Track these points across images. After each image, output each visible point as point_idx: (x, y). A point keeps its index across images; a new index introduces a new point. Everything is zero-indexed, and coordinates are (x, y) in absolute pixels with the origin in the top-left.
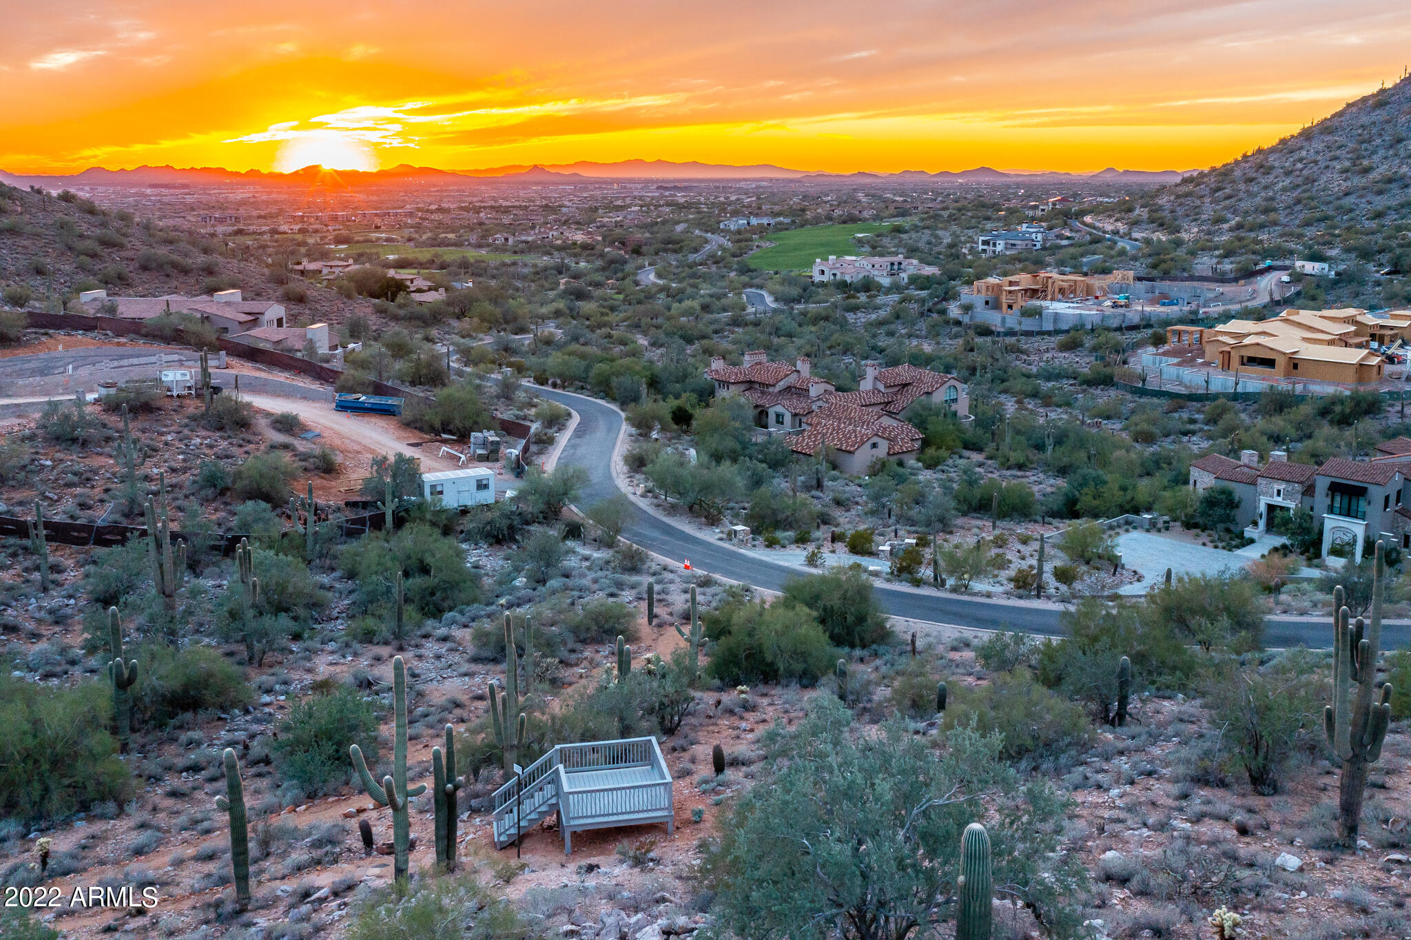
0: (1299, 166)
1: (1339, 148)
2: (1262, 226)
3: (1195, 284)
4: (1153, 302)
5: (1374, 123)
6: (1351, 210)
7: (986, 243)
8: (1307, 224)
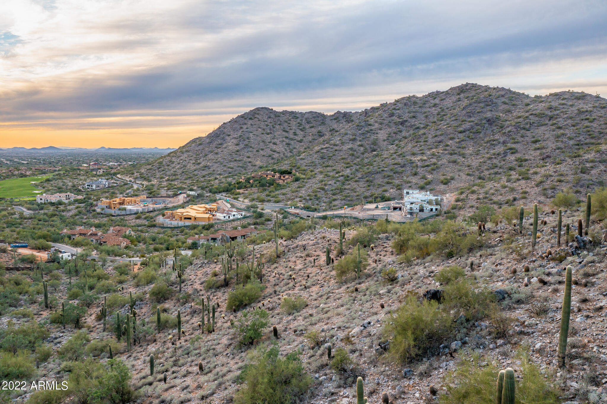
0: (181, 161)
2: (174, 180)
3: (163, 198)
4: (153, 204)
6: (197, 175)
7: (88, 185)
8: (186, 179)
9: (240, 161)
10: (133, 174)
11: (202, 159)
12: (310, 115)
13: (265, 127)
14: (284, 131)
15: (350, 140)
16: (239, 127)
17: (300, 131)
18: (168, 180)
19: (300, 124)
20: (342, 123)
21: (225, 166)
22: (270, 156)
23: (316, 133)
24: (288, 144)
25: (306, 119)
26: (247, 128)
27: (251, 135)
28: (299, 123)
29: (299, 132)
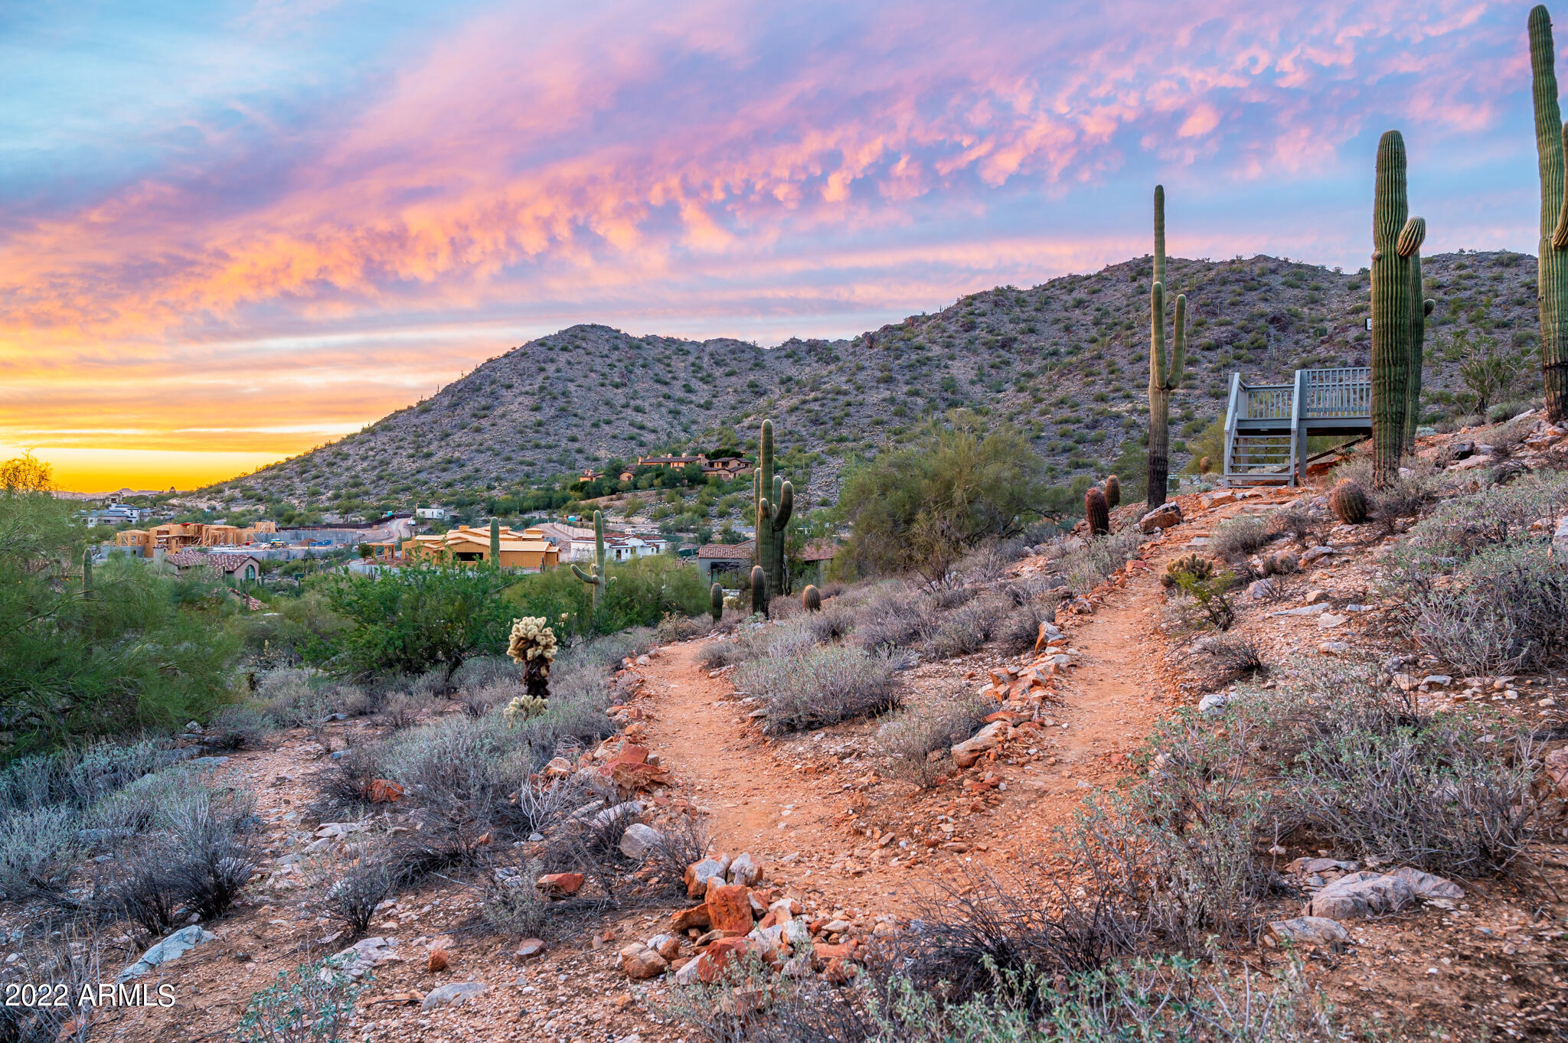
0: (371, 453)
1: (401, 440)
2: (357, 496)
3: (334, 530)
4: (306, 544)
5: (424, 423)
6: (426, 483)
9: (550, 447)
10: (220, 491)
11: (436, 444)
12: (719, 345)
13: (607, 370)
14: (658, 381)
15: (878, 382)
16: (534, 368)
17: (701, 383)
18: (337, 497)
19: (697, 368)
20: (809, 365)
21: (509, 459)
22: (632, 438)
23: (745, 388)
24: (675, 413)
25: (711, 355)
26: (558, 371)
27: (571, 387)
28: (693, 365)
29: (695, 384)
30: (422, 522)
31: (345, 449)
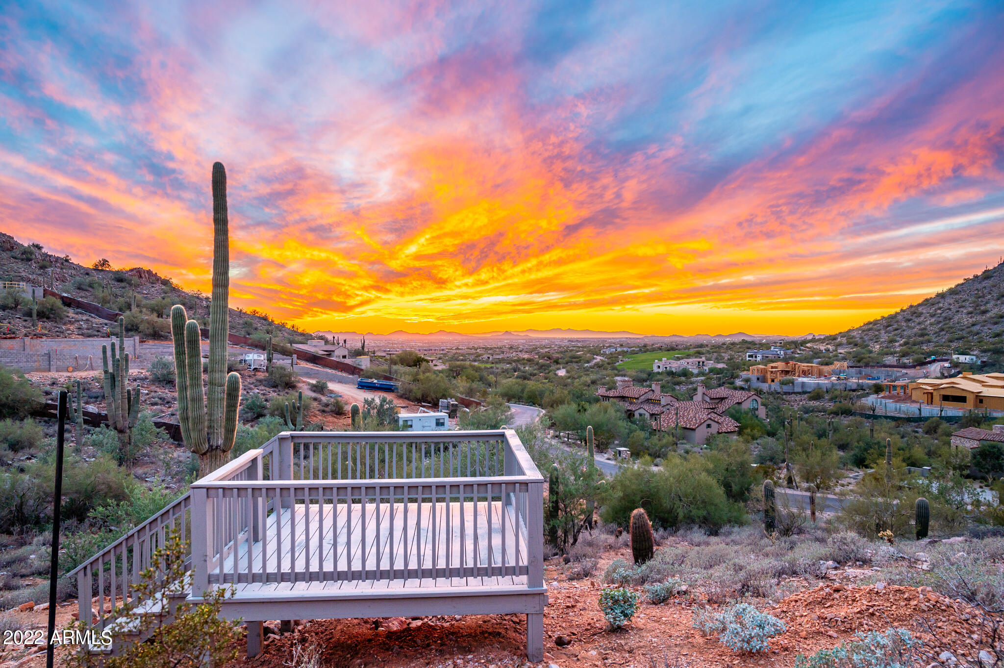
0: (939, 311)
1: (964, 301)
2: (921, 343)
3: (888, 369)
4: (862, 378)
5: (985, 287)
6: (978, 333)
7: (750, 356)
8: (951, 341)
10: (835, 339)
11: (992, 303)
18: (906, 344)
30: (956, 365)
31: (920, 309)
